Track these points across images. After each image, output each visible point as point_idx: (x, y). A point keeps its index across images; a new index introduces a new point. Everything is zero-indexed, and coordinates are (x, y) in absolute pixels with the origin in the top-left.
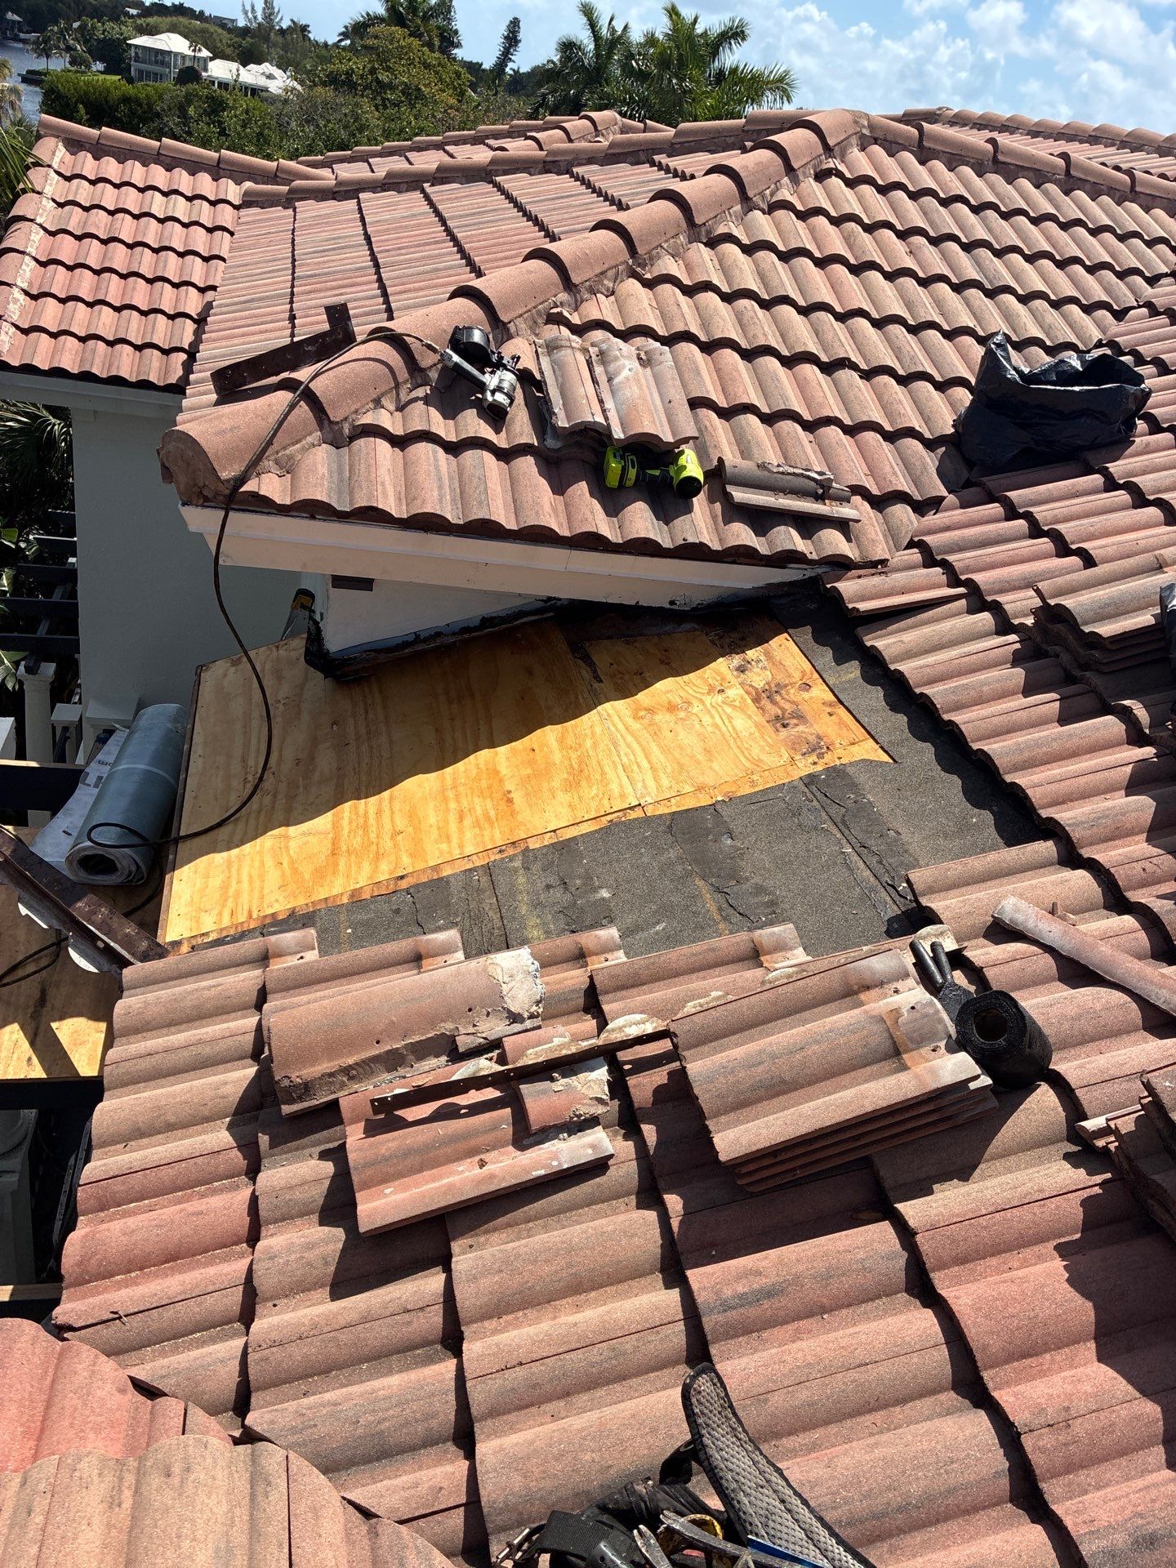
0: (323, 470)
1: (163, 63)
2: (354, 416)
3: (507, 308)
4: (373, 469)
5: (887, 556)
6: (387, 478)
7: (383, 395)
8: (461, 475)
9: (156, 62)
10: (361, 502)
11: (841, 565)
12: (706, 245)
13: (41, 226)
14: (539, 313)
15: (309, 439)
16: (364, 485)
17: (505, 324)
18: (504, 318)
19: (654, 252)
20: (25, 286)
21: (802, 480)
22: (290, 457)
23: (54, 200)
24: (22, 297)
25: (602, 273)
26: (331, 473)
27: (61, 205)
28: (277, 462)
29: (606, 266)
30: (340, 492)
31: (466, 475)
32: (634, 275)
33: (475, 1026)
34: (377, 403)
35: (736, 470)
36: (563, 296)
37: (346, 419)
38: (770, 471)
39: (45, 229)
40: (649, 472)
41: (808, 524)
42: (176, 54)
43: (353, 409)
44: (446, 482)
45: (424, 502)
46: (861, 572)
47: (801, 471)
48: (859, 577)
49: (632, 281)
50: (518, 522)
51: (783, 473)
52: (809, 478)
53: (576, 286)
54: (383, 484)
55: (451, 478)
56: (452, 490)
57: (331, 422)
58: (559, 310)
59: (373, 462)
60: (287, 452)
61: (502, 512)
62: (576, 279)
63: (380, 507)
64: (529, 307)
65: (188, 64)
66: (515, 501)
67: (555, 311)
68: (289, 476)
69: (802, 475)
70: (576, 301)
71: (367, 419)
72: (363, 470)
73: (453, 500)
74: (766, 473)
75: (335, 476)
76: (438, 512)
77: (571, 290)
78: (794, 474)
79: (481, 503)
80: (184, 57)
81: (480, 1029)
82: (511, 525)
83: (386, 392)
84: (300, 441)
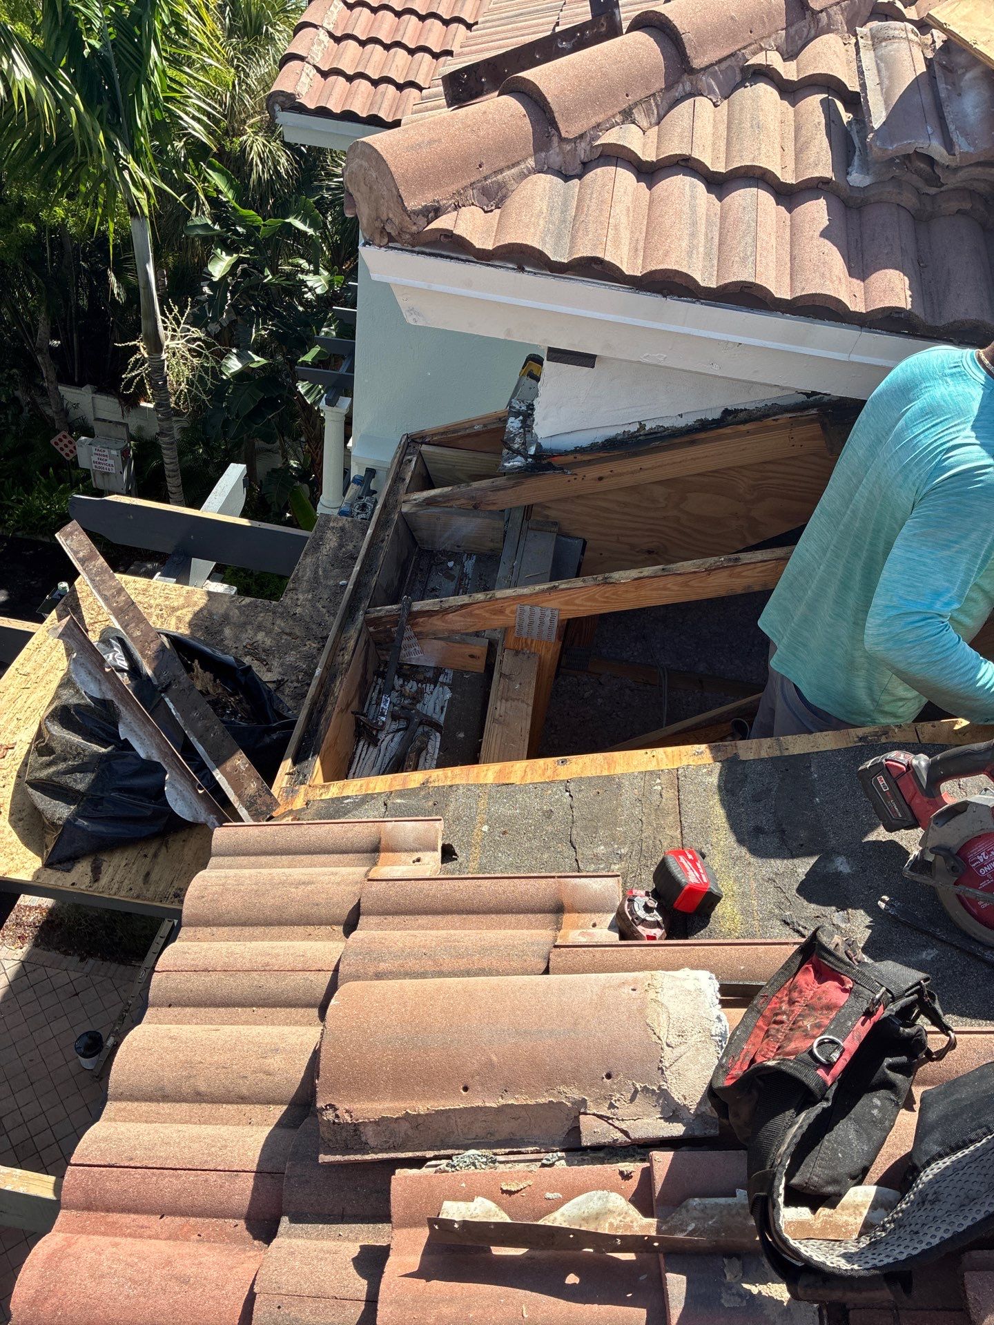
0: (541, 205)
2: (594, 133)
4: (606, 207)
6: (624, 220)
7: (636, 104)
8: (723, 218)
10: (584, 251)
15: (531, 162)
16: (591, 227)
20: (330, 28)
22: (501, 186)
26: (551, 208)
28: (484, 191)
30: (559, 237)
31: (731, 219)
33: (612, 1106)
34: (627, 115)
37: (581, 136)
43: (593, 122)
44: (702, 229)
45: (666, 254)
50: (792, 290)
54: (616, 228)
55: (709, 223)
56: (709, 240)
57: (562, 140)
59: (607, 196)
60: (500, 177)
61: (772, 273)
63: (607, 259)
66: (792, 258)
68: (498, 211)
71: (609, 138)
72: (593, 207)
73: (708, 254)
75: (557, 214)
76: (685, 270)
79: (744, 260)
81: (620, 1112)
82: (783, 292)
83: (640, 102)
84: (518, 163)
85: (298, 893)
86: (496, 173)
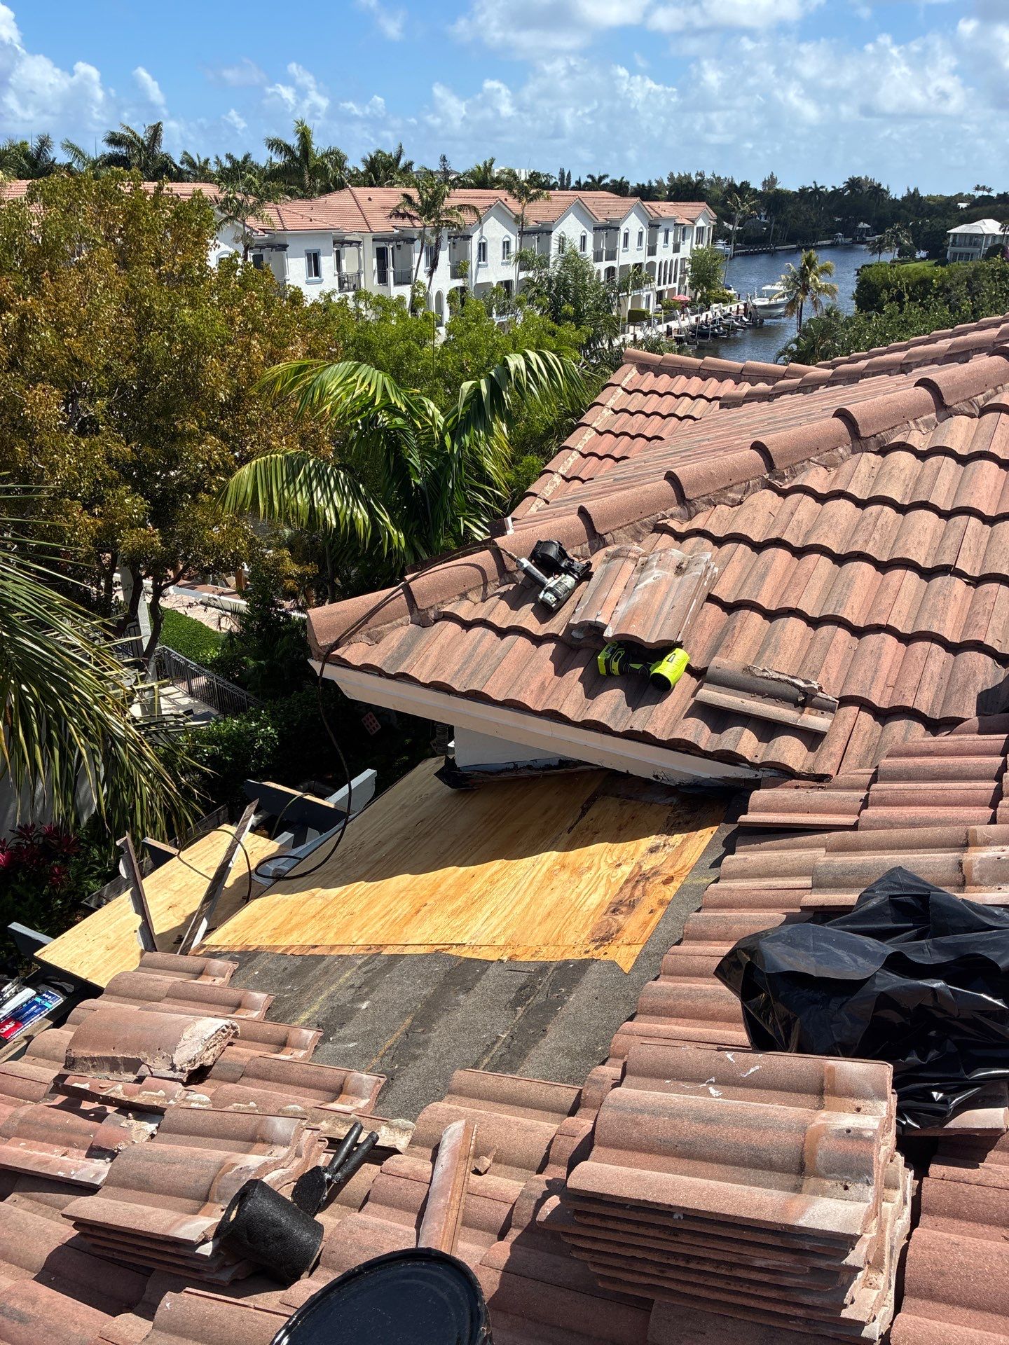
0: (395, 643)
1: (976, 245)
2: (440, 606)
3: (605, 522)
4: (429, 644)
5: (832, 772)
6: (436, 652)
7: (470, 590)
9: (970, 244)
10: (402, 670)
11: (782, 774)
12: (876, 453)
13: (595, 429)
14: (644, 525)
15: (399, 621)
16: (411, 658)
17: (601, 536)
18: (600, 530)
19: (799, 466)
20: (563, 473)
21: (785, 685)
22: (380, 633)
23: (612, 409)
24: (557, 479)
25: (725, 488)
26: (397, 646)
27: (616, 412)
28: (368, 635)
29: (734, 481)
30: (399, 660)
31: (493, 655)
32: (771, 487)
34: (464, 596)
35: (719, 671)
36: (675, 509)
37: (431, 607)
38: (753, 675)
39: (597, 431)
40: (632, 665)
41: (768, 729)
42: (988, 235)
43: (438, 601)
44: (476, 658)
45: (444, 672)
46: (800, 783)
47: (786, 678)
48: (797, 787)
49: (768, 492)
50: (506, 695)
51: (766, 678)
52: (793, 685)
53: (689, 501)
54: (427, 657)
55: (484, 656)
57: (420, 609)
58: (665, 521)
59: (434, 638)
60: (379, 629)
61: (498, 686)
62: (689, 495)
63: (412, 674)
64: (632, 520)
65: (997, 242)
66: (517, 678)
67: (661, 522)
68: (373, 646)
69: (787, 681)
70: (690, 512)
71: (447, 609)
72: (422, 645)
74: (748, 676)
75: (404, 648)
76: (449, 682)
77: (685, 504)
78: (779, 680)
79: (484, 677)
80: (994, 236)
82: (497, 697)
83: (473, 589)
84: (391, 621)
85: (152, 984)
86: (376, 626)
